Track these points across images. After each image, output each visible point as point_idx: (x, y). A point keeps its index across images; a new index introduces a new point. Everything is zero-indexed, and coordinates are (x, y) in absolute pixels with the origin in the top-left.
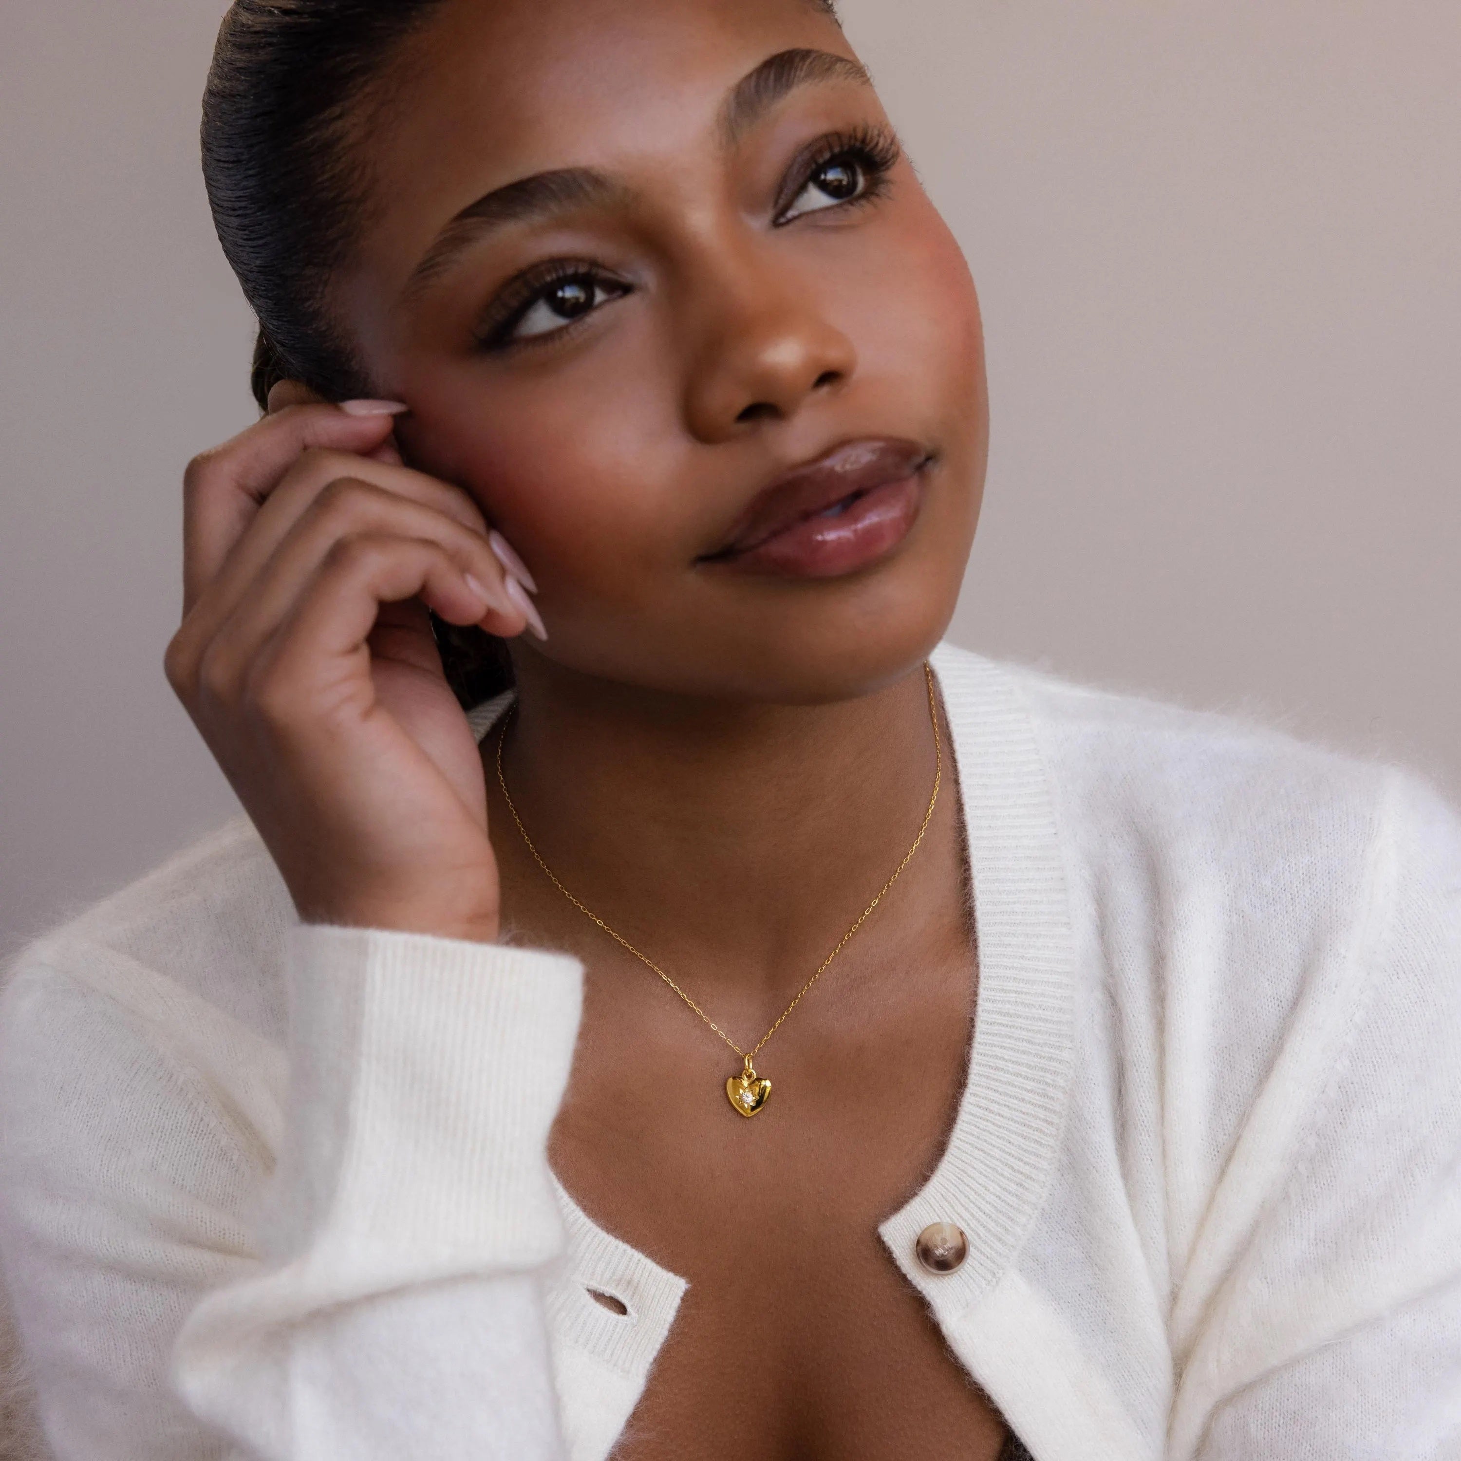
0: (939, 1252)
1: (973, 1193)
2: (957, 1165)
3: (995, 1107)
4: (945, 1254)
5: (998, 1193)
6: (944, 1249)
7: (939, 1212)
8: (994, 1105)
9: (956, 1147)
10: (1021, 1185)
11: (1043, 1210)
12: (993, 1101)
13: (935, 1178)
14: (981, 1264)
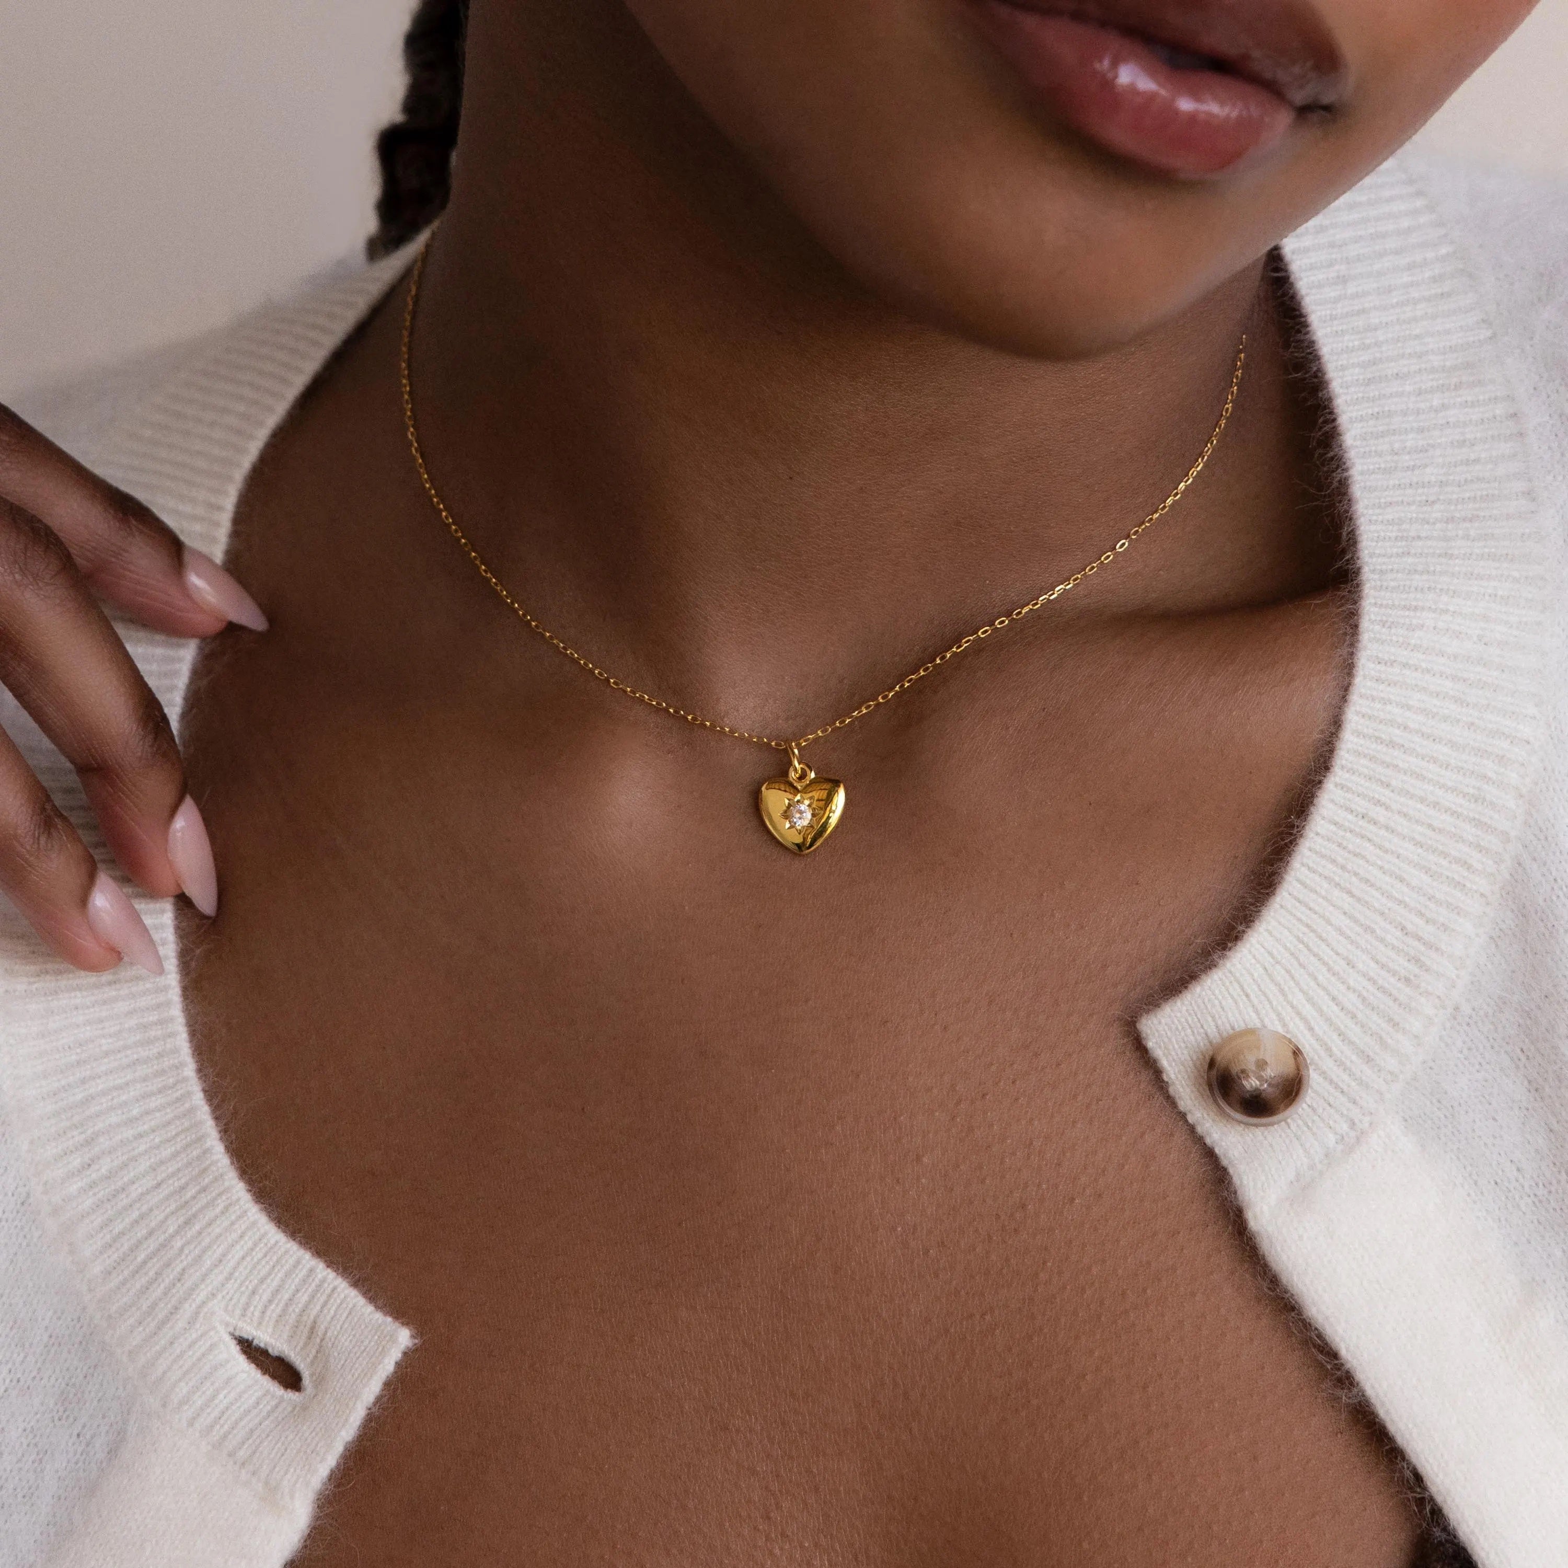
0: (1251, 1083)
1: (1324, 969)
2: (1299, 914)
3: (1380, 814)
4: (1262, 1088)
5: (1372, 974)
6: (1260, 1078)
7: (1255, 1001)
8: (1378, 809)
9: (1298, 880)
10: (1417, 961)
11: (1457, 1009)
12: (1378, 803)
13: (1256, 935)
14: (1330, 1105)
